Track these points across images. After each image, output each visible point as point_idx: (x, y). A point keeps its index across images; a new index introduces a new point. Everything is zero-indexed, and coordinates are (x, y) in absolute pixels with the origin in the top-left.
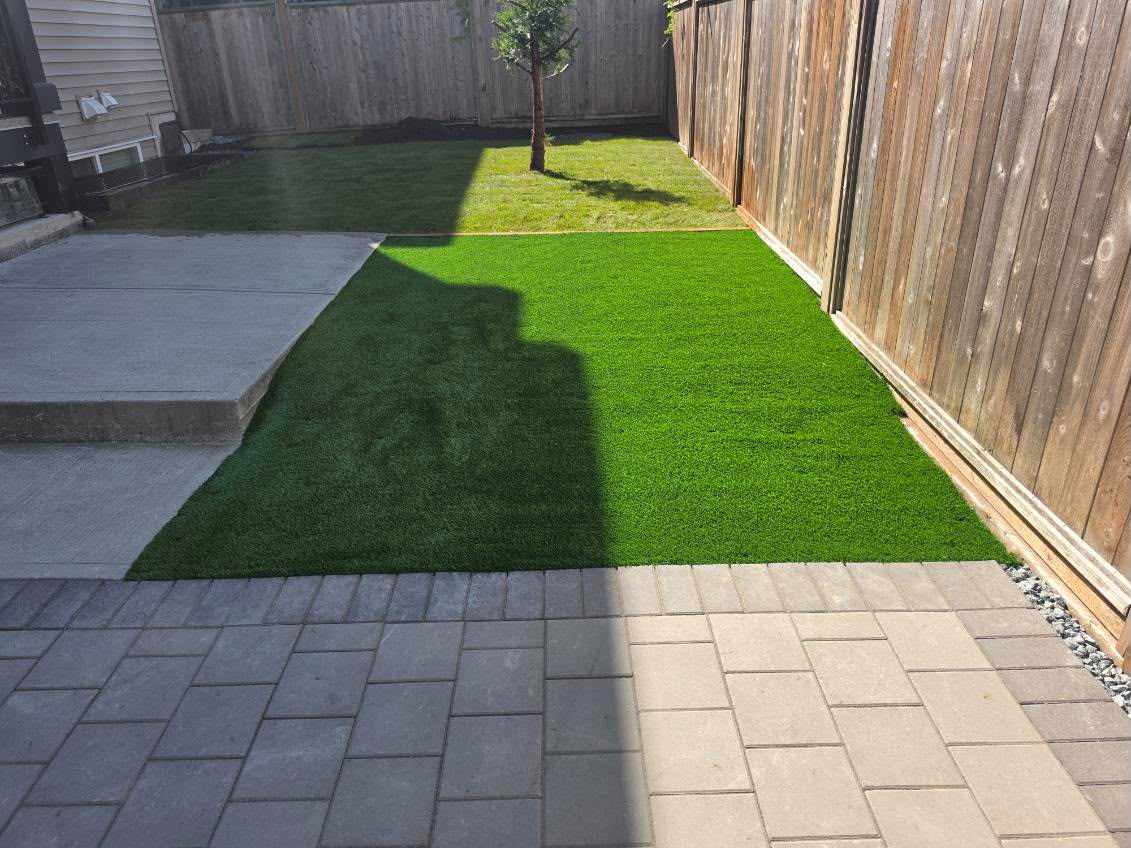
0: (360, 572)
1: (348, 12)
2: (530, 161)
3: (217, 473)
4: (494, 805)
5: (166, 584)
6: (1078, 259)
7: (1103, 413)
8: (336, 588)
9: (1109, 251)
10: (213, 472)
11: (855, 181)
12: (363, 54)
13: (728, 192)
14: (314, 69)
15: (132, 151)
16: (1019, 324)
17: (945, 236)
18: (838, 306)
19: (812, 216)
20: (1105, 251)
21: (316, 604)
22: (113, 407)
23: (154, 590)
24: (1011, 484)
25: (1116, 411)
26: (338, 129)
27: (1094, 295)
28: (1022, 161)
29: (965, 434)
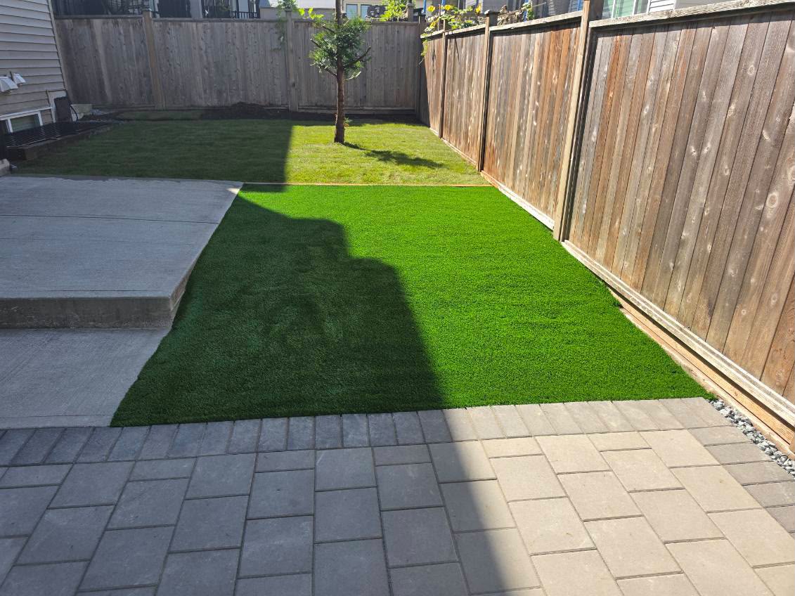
0: (288, 416)
1: (197, 27)
2: (334, 136)
3: (159, 349)
4: (428, 569)
5: (145, 429)
6: (753, 206)
7: (773, 302)
8: (273, 428)
9: (775, 201)
10: (156, 348)
11: (579, 156)
12: (207, 57)
13: (474, 161)
14: (170, 65)
15: (34, 117)
16: (709, 247)
17: (652, 191)
18: (566, 237)
19: (544, 178)
20: (773, 201)
21: (261, 439)
22: (75, 301)
23: (137, 433)
24: (707, 349)
25: (783, 299)
26: (186, 108)
27: (765, 228)
28: (709, 145)
29: (669, 317)
